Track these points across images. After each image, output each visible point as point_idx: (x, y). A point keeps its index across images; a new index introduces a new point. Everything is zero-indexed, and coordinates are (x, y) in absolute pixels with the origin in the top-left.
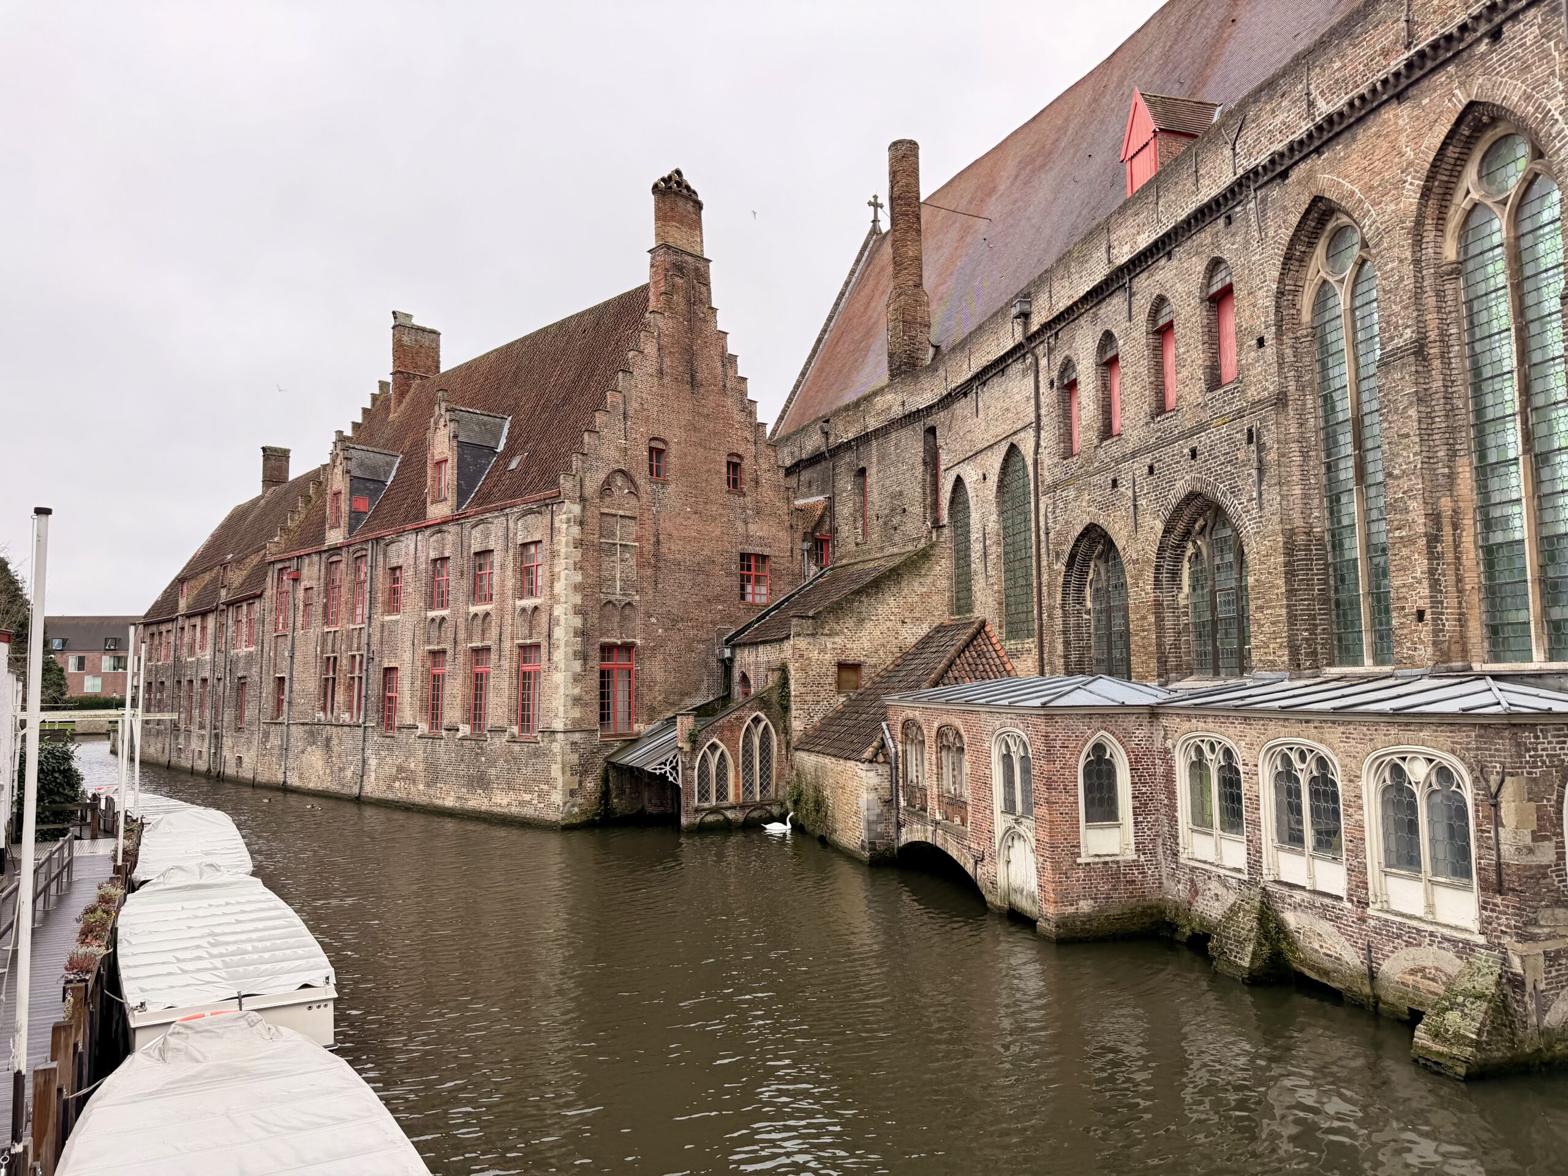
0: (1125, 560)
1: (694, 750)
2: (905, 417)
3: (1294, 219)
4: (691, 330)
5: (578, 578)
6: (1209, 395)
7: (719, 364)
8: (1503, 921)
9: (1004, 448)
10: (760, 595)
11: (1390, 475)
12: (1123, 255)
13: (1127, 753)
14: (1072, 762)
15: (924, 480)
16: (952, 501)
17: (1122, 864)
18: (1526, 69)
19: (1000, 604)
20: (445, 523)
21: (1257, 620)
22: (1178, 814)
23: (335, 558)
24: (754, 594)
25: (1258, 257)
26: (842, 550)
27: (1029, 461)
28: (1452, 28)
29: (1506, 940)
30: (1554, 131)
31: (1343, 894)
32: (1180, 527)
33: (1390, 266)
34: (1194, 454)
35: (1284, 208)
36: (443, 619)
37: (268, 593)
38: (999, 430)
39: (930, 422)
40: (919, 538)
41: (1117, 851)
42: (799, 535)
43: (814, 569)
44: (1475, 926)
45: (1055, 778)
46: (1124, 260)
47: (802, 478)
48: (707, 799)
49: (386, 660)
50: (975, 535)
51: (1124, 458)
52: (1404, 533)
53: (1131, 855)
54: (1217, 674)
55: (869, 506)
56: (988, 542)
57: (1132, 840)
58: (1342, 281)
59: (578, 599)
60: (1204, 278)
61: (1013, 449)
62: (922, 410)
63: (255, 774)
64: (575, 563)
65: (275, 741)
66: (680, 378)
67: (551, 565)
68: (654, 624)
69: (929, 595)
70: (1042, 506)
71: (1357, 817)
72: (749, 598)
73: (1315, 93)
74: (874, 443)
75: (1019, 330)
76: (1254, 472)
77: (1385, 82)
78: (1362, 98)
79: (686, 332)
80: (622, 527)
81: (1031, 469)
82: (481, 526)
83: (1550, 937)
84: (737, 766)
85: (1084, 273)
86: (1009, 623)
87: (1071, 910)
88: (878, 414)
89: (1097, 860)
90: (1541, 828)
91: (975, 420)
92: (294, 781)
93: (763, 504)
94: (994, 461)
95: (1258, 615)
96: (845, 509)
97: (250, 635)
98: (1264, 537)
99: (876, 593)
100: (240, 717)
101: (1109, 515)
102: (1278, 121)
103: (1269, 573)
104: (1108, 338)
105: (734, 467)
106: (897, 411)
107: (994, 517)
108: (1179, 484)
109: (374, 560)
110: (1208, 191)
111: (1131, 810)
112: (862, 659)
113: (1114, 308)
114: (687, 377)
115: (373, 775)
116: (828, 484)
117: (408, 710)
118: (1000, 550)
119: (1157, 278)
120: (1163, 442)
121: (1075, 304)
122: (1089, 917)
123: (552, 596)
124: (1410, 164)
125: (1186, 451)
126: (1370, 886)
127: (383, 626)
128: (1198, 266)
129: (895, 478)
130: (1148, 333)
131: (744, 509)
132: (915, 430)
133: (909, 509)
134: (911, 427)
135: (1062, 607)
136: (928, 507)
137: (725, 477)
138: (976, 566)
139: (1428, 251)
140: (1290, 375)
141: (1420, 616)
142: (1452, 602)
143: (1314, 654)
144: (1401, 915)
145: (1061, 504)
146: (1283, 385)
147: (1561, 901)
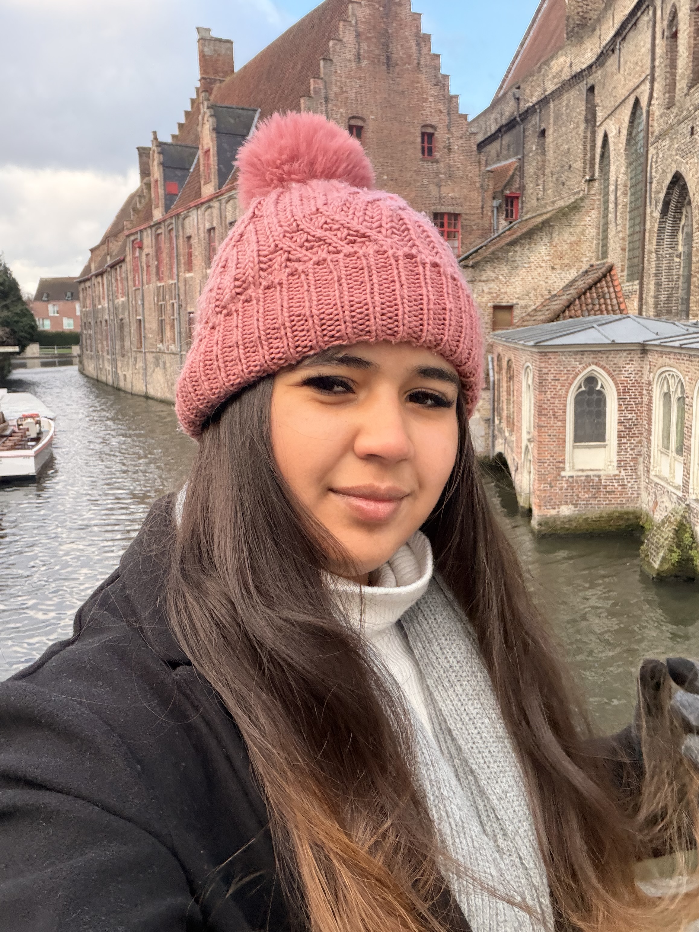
0: (693, 206)
2: (572, 78)
4: (387, 15)
7: (414, 44)
9: (632, 100)
13: (616, 384)
14: (563, 392)
15: (585, 137)
16: (602, 156)
17: (603, 478)
19: (623, 250)
20: (211, 200)
22: (652, 438)
23: (159, 231)
26: (528, 205)
27: (645, 113)
37: (129, 258)
38: (629, 85)
39: (591, 81)
40: (578, 192)
41: (600, 466)
42: (490, 193)
43: (503, 224)
45: (546, 406)
47: (504, 143)
49: (189, 306)
50: (612, 188)
53: (613, 470)
55: (547, 164)
56: (619, 193)
57: (615, 458)
61: (637, 102)
62: (584, 70)
63: (132, 386)
65: (140, 364)
66: (376, 61)
69: (578, 243)
70: (650, 156)
74: (552, 105)
79: (382, 18)
81: (645, 121)
82: (231, 202)
86: (630, 267)
87: (553, 512)
88: (554, 77)
89: (580, 473)
91: (618, 75)
92: (152, 392)
93: (455, 169)
94: (626, 115)
96: (530, 169)
97: (122, 289)
99: (529, 244)
100: (123, 347)
101: (687, 163)
105: (429, 138)
106: (566, 75)
107: (623, 170)
109: (177, 231)
111: (616, 434)
112: (515, 301)
114: (383, 59)
116: (520, 146)
118: (627, 200)
122: (570, 520)
127: (185, 281)
129: (564, 137)
131: (437, 174)
132: (580, 90)
133: (574, 165)
134: (577, 87)
135: (657, 251)
136: (588, 162)
137: (419, 147)
138: (611, 215)
145: (660, 155)
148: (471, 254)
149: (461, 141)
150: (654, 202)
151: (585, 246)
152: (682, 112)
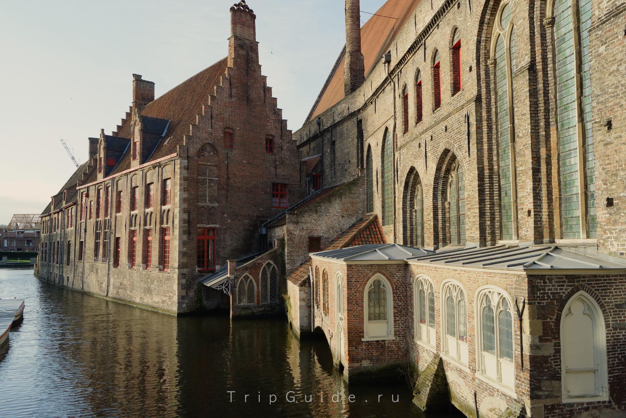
0: (423, 184)
1: (236, 278)
2: (349, 115)
4: (247, 75)
5: (186, 196)
6: (453, 98)
7: (262, 92)
8: (523, 387)
9: (384, 128)
10: (284, 203)
11: (518, 136)
12: (421, 27)
13: (392, 284)
14: (361, 289)
15: (358, 146)
16: (368, 156)
17: (386, 342)
19: (383, 207)
20: (136, 170)
21: (468, 216)
22: (414, 317)
23: (100, 187)
24: (280, 202)
25: (469, 24)
26: (326, 181)
27: (392, 135)
29: (523, 397)
31: (468, 365)
32: (444, 166)
33: (520, 22)
34: (446, 129)
36: (136, 215)
37: (78, 203)
38: (382, 120)
39: (359, 117)
40: (355, 175)
41: (384, 335)
42: (304, 174)
43: (312, 191)
44: (513, 388)
45: (351, 298)
46: (420, 31)
47: (311, 147)
48: (243, 302)
49: (117, 234)
50: (374, 173)
51: (423, 132)
52: (523, 168)
53: (392, 337)
54: (459, 243)
55: (336, 159)
56: (378, 176)
57: (393, 330)
58: (506, 33)
59: (186, 206)
60: (451, 37)
61: (387, 129)
62: (356, 112)
63: (73, 285)
64: (184, 188)
65: (79, 270)
66: (241, 99)
67: (174, 189)
68: (226, 217)
69: (356, 203)
70: (396, 158)
71: (472, 323)
72: (277, 205)
74: (338, 128)
75: (386, 69)
76: (467, 137)
79: (245, 77)
80: (210, 170)
81: (392, 140)
82: (150, 171)
83: (548, 396)
84: (258, 286)
85: (408, 39)
86: (386, 217)
87: (359, 365)
88: (339, 114)
89: (373, 339)
90: (545, 334)
91: (375, 115)
92: (86, 289)
93: (285, 159)
94: (381, 136)
95: (469, 213)
96: (327, 162)
97: (72, 222)
98: (471, 172)
99: (329, 202)
100: (68, 259)
101: (417, 162)
103: (473, 190)
104: (418, 71)
105: (270, 141)
106: (346, 114)
107: (380, 164)
108: (441, 144)
109: (113, 188)
111: (393, 314)
112: (321, 235)
114: (245, 98)
115: (112, 286)
116: (320, 149)
117: (124, 257)
118: (383, 180)
119: (434, 39)
120: (437, 123)
121: (405, 55)
122: (368, 369)
123: (175, 204)
125: (444, 128)
126: (477, 361)
127: (116, 218)
128: (448, 31)
129: (346, 145)
130: (431, 68)
131: (276, 161)
132: (353, 121)
133: (352, 161)
134: (352, 120)
135: (403, 209)
136: (360, 159)
137: (265, 146)
138: (375, 188)
139: (537, 13)
140: (483, 85)
141: (529, 212)
142: (545, 206)
143: (493, 233)
144: (489, 379)
145: (402, 157)
146: (479, 91)
147: (556, 376)
148: (294, 207)
149: (288, 145)
150: (399, 182)
151: (360, 205)
152: (413, 135)
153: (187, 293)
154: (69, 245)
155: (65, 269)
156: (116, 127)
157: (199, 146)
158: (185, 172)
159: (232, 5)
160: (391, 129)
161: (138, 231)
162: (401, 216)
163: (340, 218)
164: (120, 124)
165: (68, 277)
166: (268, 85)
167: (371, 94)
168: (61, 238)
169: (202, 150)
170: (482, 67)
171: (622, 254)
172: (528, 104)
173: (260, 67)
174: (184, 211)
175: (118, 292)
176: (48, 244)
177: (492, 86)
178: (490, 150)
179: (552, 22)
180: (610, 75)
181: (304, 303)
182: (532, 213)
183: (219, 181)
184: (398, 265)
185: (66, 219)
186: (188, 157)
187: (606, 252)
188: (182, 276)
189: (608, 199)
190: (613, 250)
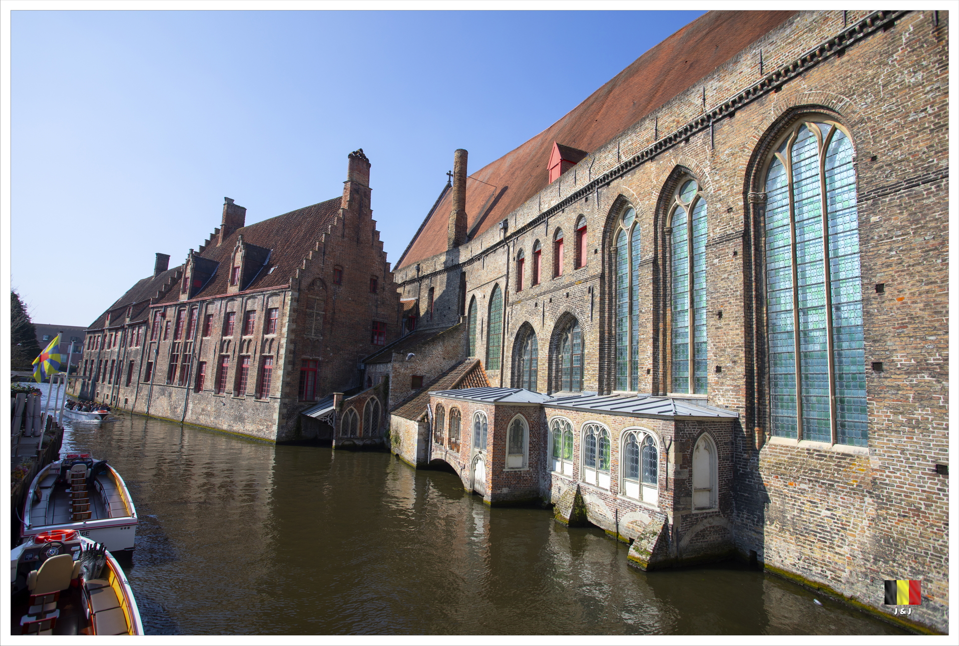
0: (538, 338)
1: (341, 411)
2: (453, 266)
3: (611, 202)
4: (359, 218)
5: (294, 327)
6: (575, 271)
7: (372, 235)
8: (667, 502)
9: (493, 284)
10: (381, 341)
11: (641, 312)
12: (545, 208)
13: (529, 423)
14: (505, 427)
15: (459, 296)
16: (470, 306)
17: (522, 472)
18: (697, 155)
19: (486, 353)
20: (235, 296)
21: (587, 369)
22: (548, 451)
23: (183, 308)
24: (378, 340)
25: (597, 216)
26: (421, 323)
27: (503, 291)
28: (671, 135)
29: (667, 510)
30: (706, 181)
31: (609, 489)
32: (561, 326)
33: (645, 226)
34: (568, 295)
35: (608, 197)
36: (230, 341)
37: (150, 322)
38: (492, 276)
39: (464, 270)
40: (455, 321)
41: (521, 466)
42: (401, 315)
43: (407, 331)
44: (656, 504)
45: (497, 434)
46: (545, 210)
47: (406, 290)
48: (346, 434)
49: (201, 358)
50: (479, 322)
51: (541, 294)
52: (645, 337)
53: (527, 469)
54: (571, 390)
55: (434, 304)
56: (483, 325)
57: (528, 462)
58: (628, 230)
59: (293, 337)
60: (576, 222)
61: (497, 285)
62: (461, 264)
63: (133, 408)
64: (293, 319)
65: (145, 392)
66: (352, 239)
67: (282, 319)
68: (329, 350)
69: (457, 347)
70: (507, 312)
71: (616, 456)
72: (375, 342)
73: (621, 153)
74: (439, 277)
75: (502, 234)
76: (590, 305)
77: (647, 153)
78: (638, 157)
79: (357, 219)
80: (318, 304)
81: (503, 295)
82: (252, 299)
83: (684, 509)
84: (361, 420)
85: (529, 214)
87: (499, 492)
88: (442, 265)
89: (512, 470)
90: (684, 463)
91: (482, 271)
92: (152, 412)
93: (386, 300)
94: (489, 290)
95: (588, 367)
96: (423, 305)
97: (138, 341)
98: (592, 333)
99: (433, 344)
100: (129, 380)
101: (533, 318)
102: (607, 162)
103: (593, 349)
104: (537, 242)
105: (374, 282)
106: (449, 265)
107: (487, 314)
108: (561, 307)
109: (200, 310)
110: (580, 187)
111: (528, 448)
112: (424, 374)
113: (541, 229)
114: (355, 239)
115: (190, 411)
116: (417, 293)
117: (209, 383)
118: (488, 329)
119: (558, 219)
120: (557, 289)
121: (525, 226)
122: (506, 495)
123: (281, 334)
124: (655, 186)
125: (565, 294)
126: (619, 485)
127: (202, 341)
128: (574, 217)
130: (553, 242)
131: (377, 301)
132: (456, 272)
135: (512, 357)
136: (460, 307)
137: (369, 286)
138: (478, 336)
139: (660, 222)
140: (607, 266)
141: (648, 371)
142: (661, 366)
143: (609, 385)
144: (630, 498)
145: (514, 312)
146: (603, 270)
147: (689, 494)
148: (390, 346)
150: (510, 333)
151: (460, 349)
152: (528, 295)
153: (287, 423)
154: (131, 365)
155: (122, 391)
156: (199, 247)
157: (310, 280)
158: (295, 304)
159: (351, 152)
160: (502, 286)
161: (231, 357)
162: (510, 363)
163: (442, 360)
164: (203, 245)
165: (126, 400)
166: (377, 229)
167: (480, 251)
168: (118, 357)
169: (313, 284)
170: (606, 252)
171: (727, 407)
172: (652, 288)
173: (371, 211)
174: (290, 341)
175: (198, 418)
176: (96, 361)
177: (613, 268)
178: (610, 318)
179: (671, 231)
180: (722, 280)
181: (421, 437)
182: (651, 372)
183: (326, 315)
184: (535, 407)
185: (130, 337)
186: (299, 290)
187: (714, 405)
188: (283, 405)
189: (717, 367)
190: (720, 403)
